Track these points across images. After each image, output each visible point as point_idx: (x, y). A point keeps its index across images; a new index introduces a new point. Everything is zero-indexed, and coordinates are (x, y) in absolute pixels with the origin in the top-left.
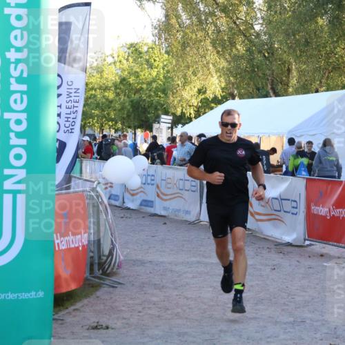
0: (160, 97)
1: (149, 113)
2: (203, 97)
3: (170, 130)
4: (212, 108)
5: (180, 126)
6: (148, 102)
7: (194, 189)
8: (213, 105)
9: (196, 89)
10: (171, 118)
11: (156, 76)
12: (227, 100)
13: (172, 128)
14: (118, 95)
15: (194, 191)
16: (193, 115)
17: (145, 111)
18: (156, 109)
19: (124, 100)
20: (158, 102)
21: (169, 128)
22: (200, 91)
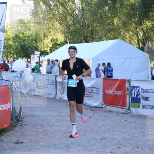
0: (34, 43)
1: (29, 50)
2: (53, 43)
3: (38, 58)
4: (57, 48)
5: (43, 56)
6: (28, 45)
7: (53, 84)
8: (57, 47)
9: (50, 40)
10: (39, 52)
11: (32, 34)
12: (64, 45)
13: (39, 57)
14: (14, 42)
15: (53, 85)
16: (49, 51)
17: (27, 49)
18: (32, 48)
19: (17, 45)
20: (33, 46)
21: (38, 57)
22: (51, 41)
